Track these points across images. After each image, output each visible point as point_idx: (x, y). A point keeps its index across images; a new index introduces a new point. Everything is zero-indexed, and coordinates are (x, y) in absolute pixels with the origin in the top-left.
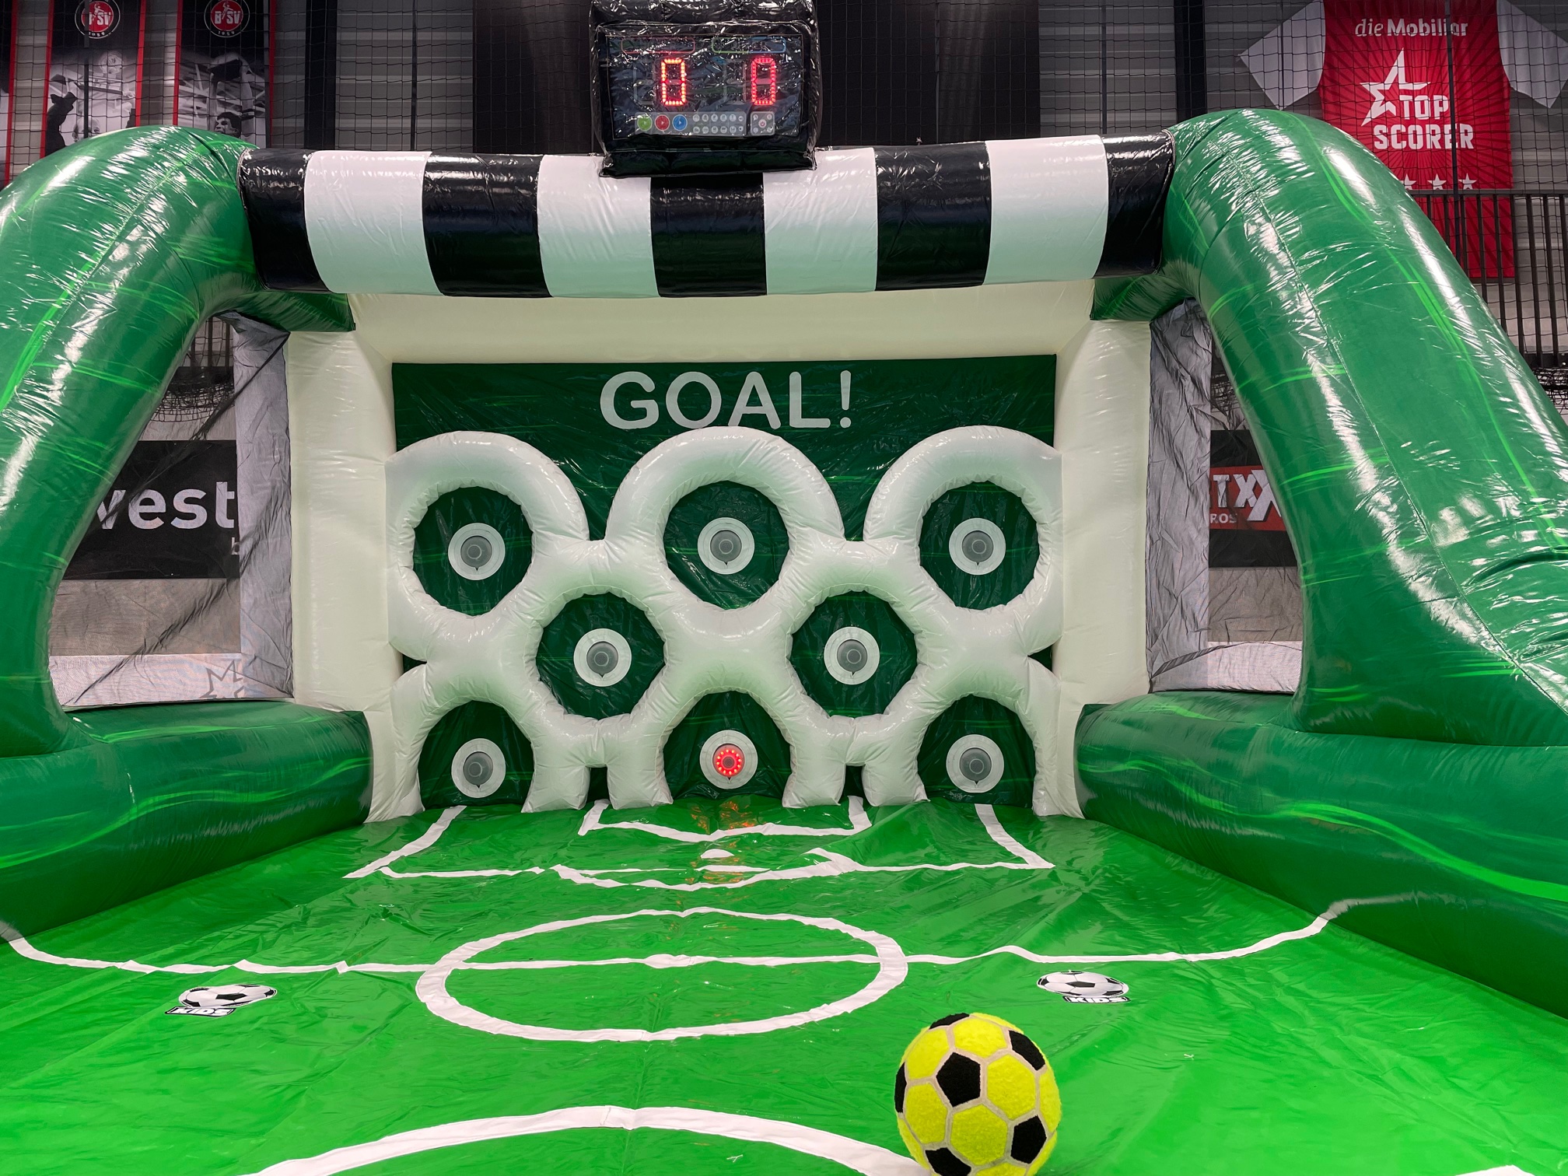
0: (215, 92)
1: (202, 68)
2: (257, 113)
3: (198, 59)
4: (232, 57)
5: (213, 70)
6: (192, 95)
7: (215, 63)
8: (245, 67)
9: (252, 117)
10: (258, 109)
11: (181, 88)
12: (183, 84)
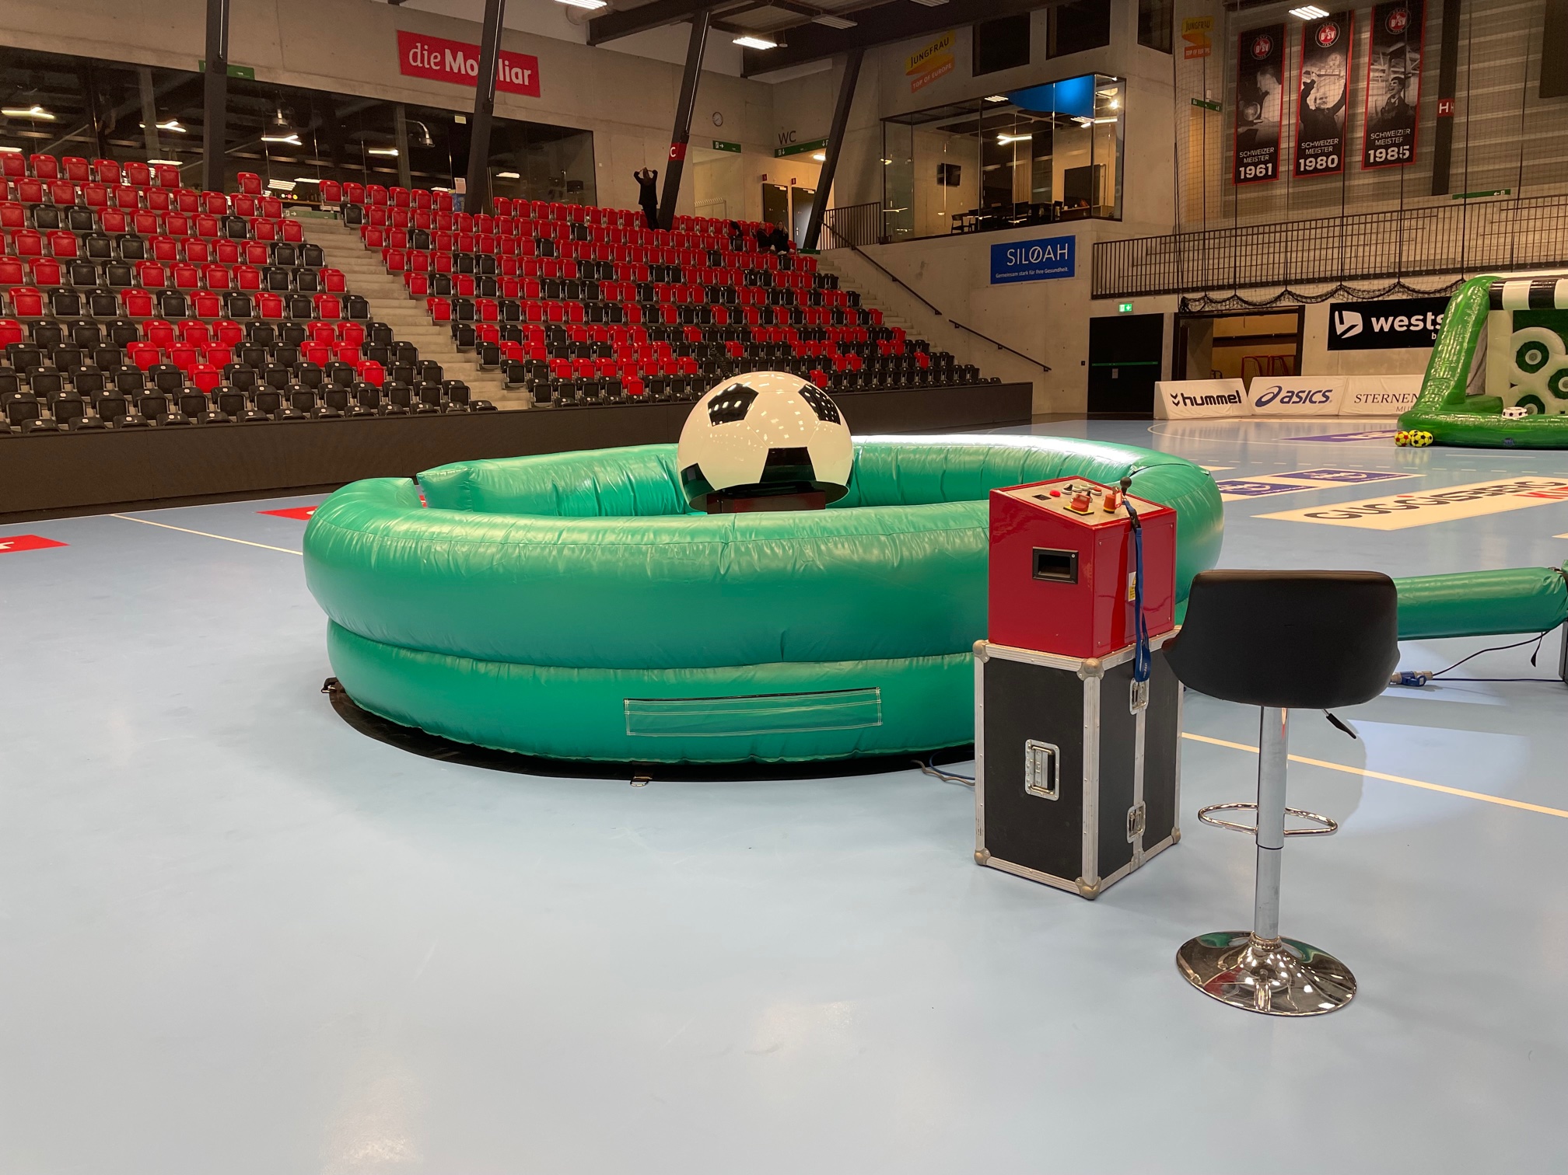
0: (1390, 66)
1: (1384, 54)
2: (1413, 74)
3: (1381, 49)
4: (1400, 45)
5: (1388, 54)
6: (1377, 70)
7: (1391, 49)
8: (1408, 48)
9: (1410, 77)
10: (1414, 72)
11: (1372, 67)
12: (1373, 64)
